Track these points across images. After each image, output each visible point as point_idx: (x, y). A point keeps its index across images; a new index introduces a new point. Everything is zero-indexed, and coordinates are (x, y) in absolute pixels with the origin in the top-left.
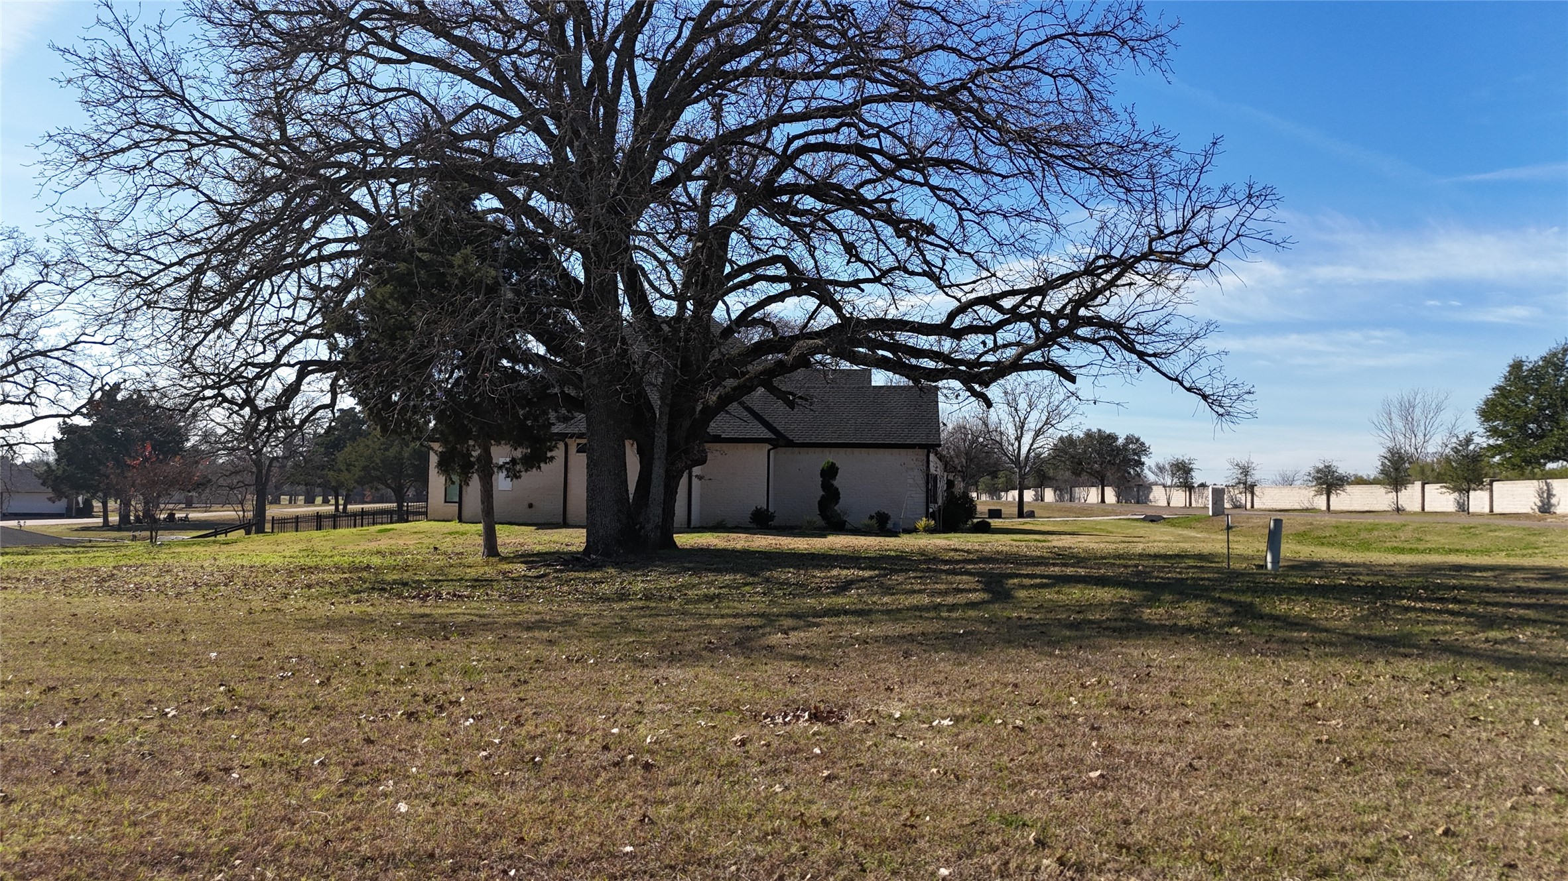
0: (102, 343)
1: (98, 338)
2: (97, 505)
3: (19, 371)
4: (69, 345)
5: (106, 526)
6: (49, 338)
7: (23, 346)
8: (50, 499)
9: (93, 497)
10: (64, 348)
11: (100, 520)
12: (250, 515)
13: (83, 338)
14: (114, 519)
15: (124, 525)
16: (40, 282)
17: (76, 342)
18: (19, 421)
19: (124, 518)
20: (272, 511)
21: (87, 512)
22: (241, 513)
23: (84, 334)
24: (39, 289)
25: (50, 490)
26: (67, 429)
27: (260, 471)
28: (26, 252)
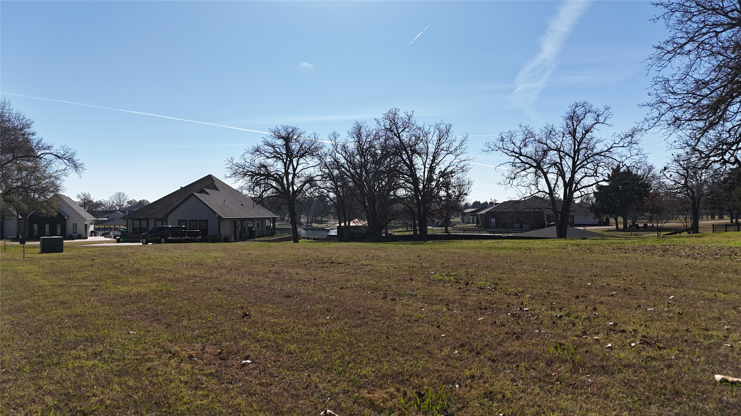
0: (622, 147)
1: (621, 144)
2: (612, 220)
3: (588, 163)
4: (609, 149)
5: (617, 229)
6: (599, 147)
7: (589, 152)
8: (593, 218)
9: (611, 217)
10: (607, 151)
11: (615, 227)
12: (689, 225)
13: (614, 145)
14: (621, 226)
15: (625, 229)
16: (596, 123)
17: (611, 148)
18: (590, 184)
19: (625, 225)
20: (701, 223)
21: (607, 223)
22: (685, 224)
23: (615, 143)
24: (595, 126)
25: (593, 214)
26: (600, 188)
27: (694, 202)
28: (590, 111)
